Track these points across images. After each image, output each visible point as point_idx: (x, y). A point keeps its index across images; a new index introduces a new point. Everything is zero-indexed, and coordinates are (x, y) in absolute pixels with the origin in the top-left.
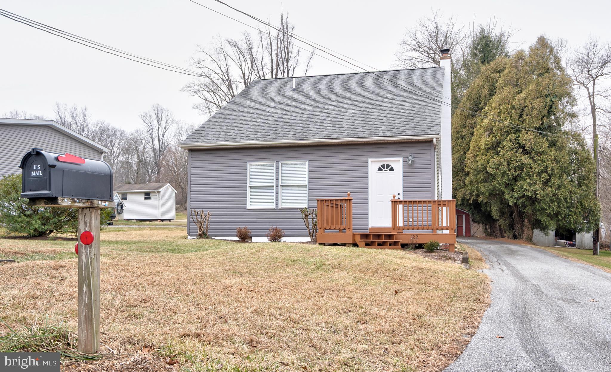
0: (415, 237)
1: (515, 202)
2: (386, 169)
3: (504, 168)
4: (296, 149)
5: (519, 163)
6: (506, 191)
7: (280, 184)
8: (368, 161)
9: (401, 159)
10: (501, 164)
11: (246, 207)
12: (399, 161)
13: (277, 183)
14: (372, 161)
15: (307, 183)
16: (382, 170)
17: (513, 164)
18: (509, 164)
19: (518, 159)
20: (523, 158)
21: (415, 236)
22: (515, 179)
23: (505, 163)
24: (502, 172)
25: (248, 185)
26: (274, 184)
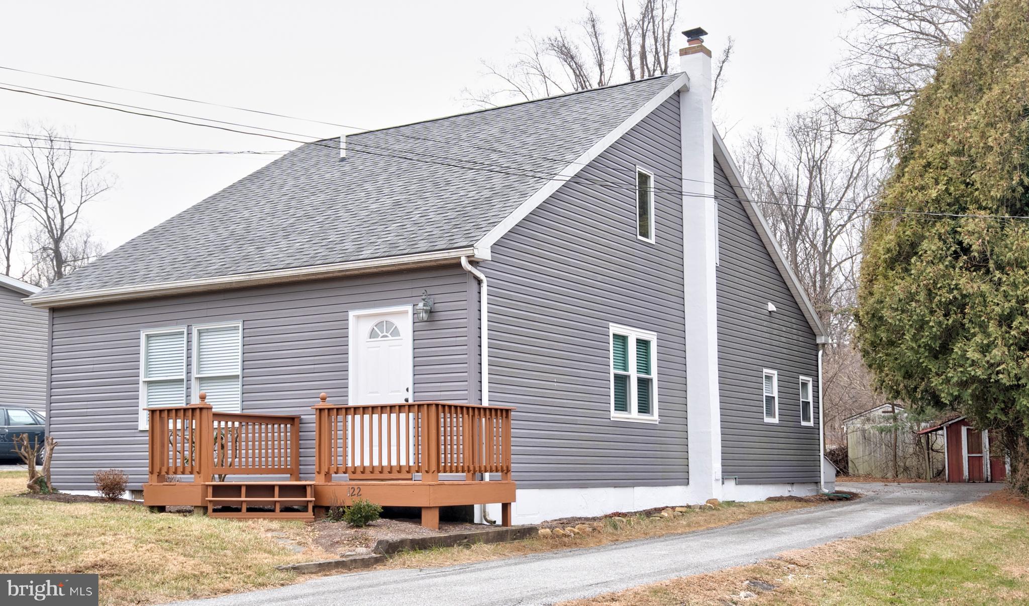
0: (356, 491)
1: (956, 393)
2: (385, 334)
3: (918, 309)
4: (221, 297)
5: (955, 292)
6: (933, 367)
7: (194, 375)
8: (348, 316)
9: (409, 308)
10: (911, 297)
11: (137, 425)
12: (406, 312)
13: (189, 372)
14: (358, 317)
15: (238, 372)
16: (377, 336)
17: (941, 295)
18: (930, 294)
19: (954, 282)
20: (963, 281)
21: (356, 487)
22: (949, 336)
23: (922, 297)
24: (915, 317)
25: (142, 378)
26: (184, 377)
